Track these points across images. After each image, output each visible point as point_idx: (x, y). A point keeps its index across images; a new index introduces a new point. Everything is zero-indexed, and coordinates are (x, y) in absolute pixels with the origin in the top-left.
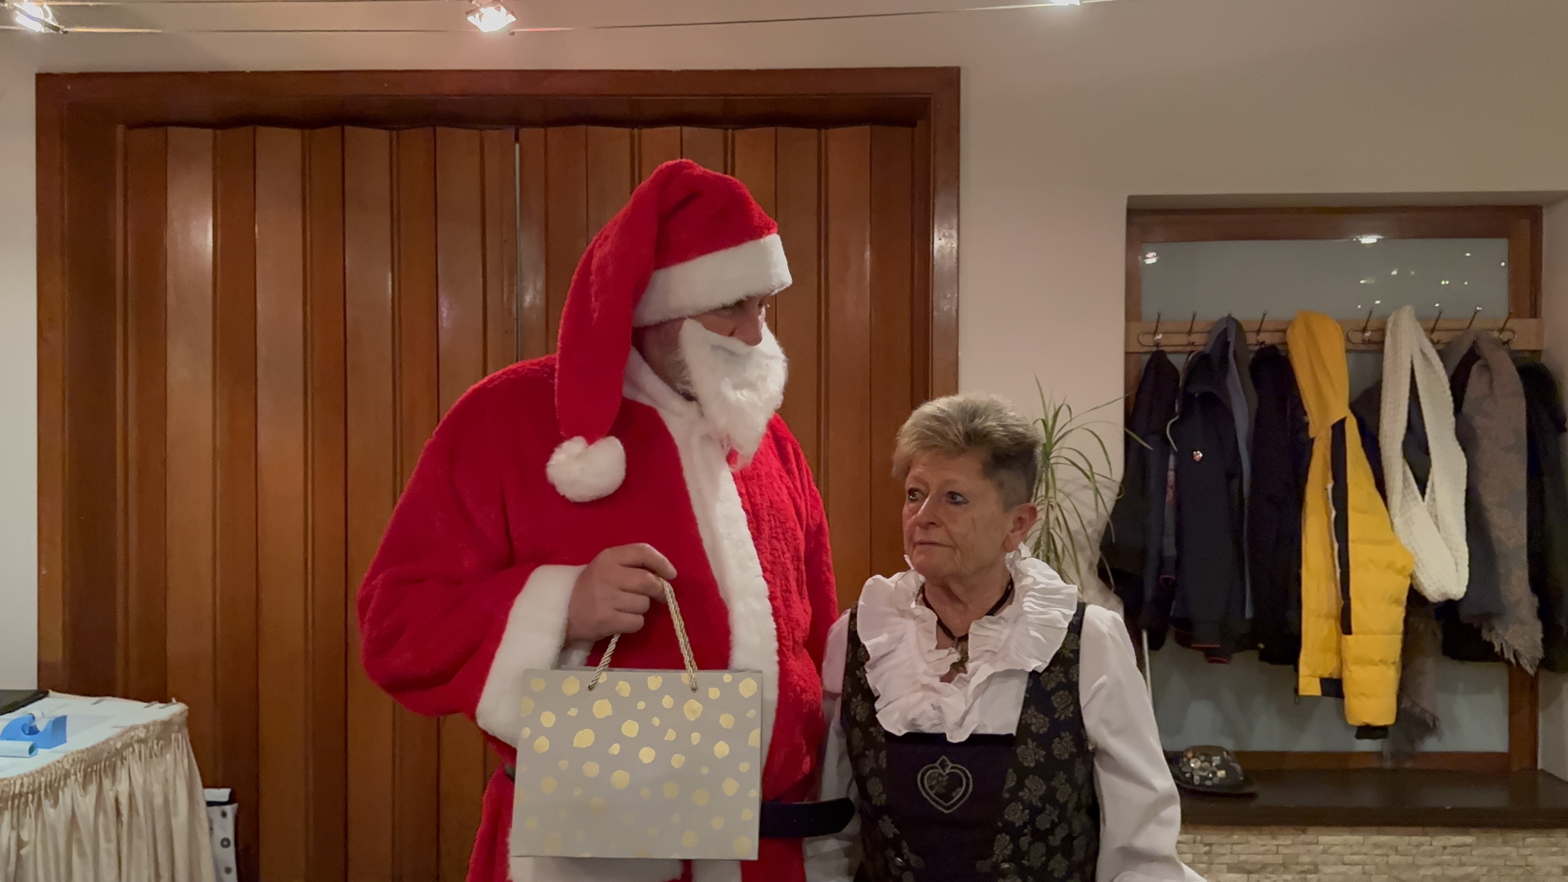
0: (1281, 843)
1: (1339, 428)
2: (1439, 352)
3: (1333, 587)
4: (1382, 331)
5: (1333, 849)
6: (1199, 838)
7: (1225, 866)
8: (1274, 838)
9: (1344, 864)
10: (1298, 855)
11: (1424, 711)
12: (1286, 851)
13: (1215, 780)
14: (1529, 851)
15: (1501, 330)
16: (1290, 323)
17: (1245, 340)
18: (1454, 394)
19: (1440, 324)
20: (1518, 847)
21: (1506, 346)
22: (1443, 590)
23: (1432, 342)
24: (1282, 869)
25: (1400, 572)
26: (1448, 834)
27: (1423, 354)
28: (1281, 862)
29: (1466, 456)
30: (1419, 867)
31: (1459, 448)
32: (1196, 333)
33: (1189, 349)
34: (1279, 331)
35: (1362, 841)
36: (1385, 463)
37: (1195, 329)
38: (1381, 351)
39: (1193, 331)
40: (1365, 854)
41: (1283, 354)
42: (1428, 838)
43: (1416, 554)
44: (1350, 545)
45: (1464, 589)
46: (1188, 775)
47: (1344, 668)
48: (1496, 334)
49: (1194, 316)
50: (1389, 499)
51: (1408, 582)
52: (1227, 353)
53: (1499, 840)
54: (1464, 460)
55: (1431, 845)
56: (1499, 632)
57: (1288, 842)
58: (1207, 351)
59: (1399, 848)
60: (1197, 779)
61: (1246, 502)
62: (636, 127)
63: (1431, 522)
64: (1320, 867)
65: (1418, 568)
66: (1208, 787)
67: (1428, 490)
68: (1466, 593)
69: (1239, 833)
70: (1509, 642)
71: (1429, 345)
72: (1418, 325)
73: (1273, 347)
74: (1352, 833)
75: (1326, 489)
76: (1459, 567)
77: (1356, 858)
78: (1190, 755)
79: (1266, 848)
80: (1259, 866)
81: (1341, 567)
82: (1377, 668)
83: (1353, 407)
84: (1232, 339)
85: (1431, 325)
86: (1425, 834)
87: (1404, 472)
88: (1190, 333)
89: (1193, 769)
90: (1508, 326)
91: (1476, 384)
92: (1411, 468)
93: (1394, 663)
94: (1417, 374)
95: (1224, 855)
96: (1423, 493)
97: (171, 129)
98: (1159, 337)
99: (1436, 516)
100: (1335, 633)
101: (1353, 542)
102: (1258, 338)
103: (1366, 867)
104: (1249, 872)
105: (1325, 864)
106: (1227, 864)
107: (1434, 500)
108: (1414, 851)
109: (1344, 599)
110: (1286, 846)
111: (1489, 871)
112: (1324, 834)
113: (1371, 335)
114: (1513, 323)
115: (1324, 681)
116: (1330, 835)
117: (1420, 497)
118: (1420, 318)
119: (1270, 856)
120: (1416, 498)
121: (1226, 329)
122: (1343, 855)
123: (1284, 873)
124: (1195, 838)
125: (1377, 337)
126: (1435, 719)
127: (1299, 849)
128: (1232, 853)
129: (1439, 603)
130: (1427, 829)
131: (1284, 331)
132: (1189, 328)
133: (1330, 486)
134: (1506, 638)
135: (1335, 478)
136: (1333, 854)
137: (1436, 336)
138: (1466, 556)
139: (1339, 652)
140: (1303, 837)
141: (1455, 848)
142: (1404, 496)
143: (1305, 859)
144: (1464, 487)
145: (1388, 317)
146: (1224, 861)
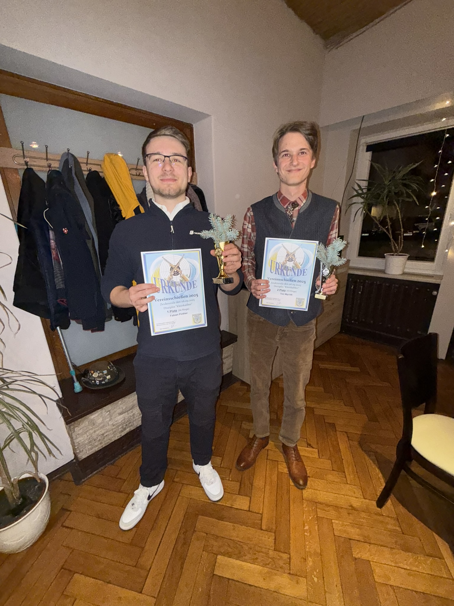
6: (104, 411)
13: (106, 381)
32: (52, 159)
33: (48, 169)
34: (97, 165)
37: (50, 157)
41: (102, 177)
46: (93, 382)
49: (47, 149)
52: (71, 174)
58: (59, 171)
60: (97, 382)
69: (121, 400)
73: (96, 173)
78: (92, 372)
79: (133, 399)
83: (139, 201)
88: (47, 159)
89: (95, 378)
95: (116, 411)
98: (27, 159)
102: (87, 167)
121: (67, 159)
128: (119, 409)
131: (101, 165)
132: (45, 157)
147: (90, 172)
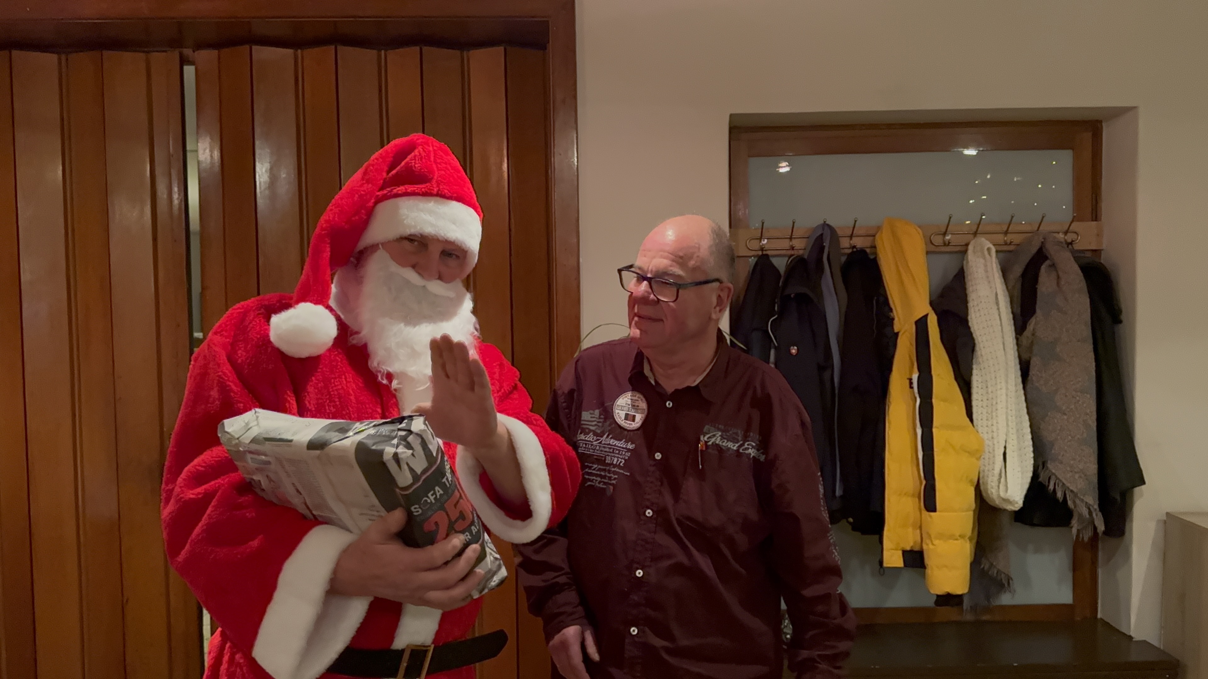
1: (922, 324)
11: (999, 572)
15: (1066, 233)
16: (879, 228)
17: (839, 244)
19: (1012, 228)
21: (1070, 246)
25: (972, 454)
34: (869, 236)
39: (793, 236)
44: (934, 429)
47: (925, 541)
48: (1060, 236)
49: (794, 224)
52: (822, 258)
61: (837, 392)
75: (912, 379)
84: (826, 244)
85: (1005, 229)
90: (1071, 228)
91: (1046, 282)
93: (969, 538)
100: (917, 510)
101: (937, 428)
102: (851, 242)
113: (951, 239)
114: (1075, 226)
115: (906, 554)
121: (822, 235)
126: (1009, 577)
131: (874, 236)
133: (915, 377)
135: (919, 370)
137: (1009, 238)
139: (921, 529)
147: (855, 250)
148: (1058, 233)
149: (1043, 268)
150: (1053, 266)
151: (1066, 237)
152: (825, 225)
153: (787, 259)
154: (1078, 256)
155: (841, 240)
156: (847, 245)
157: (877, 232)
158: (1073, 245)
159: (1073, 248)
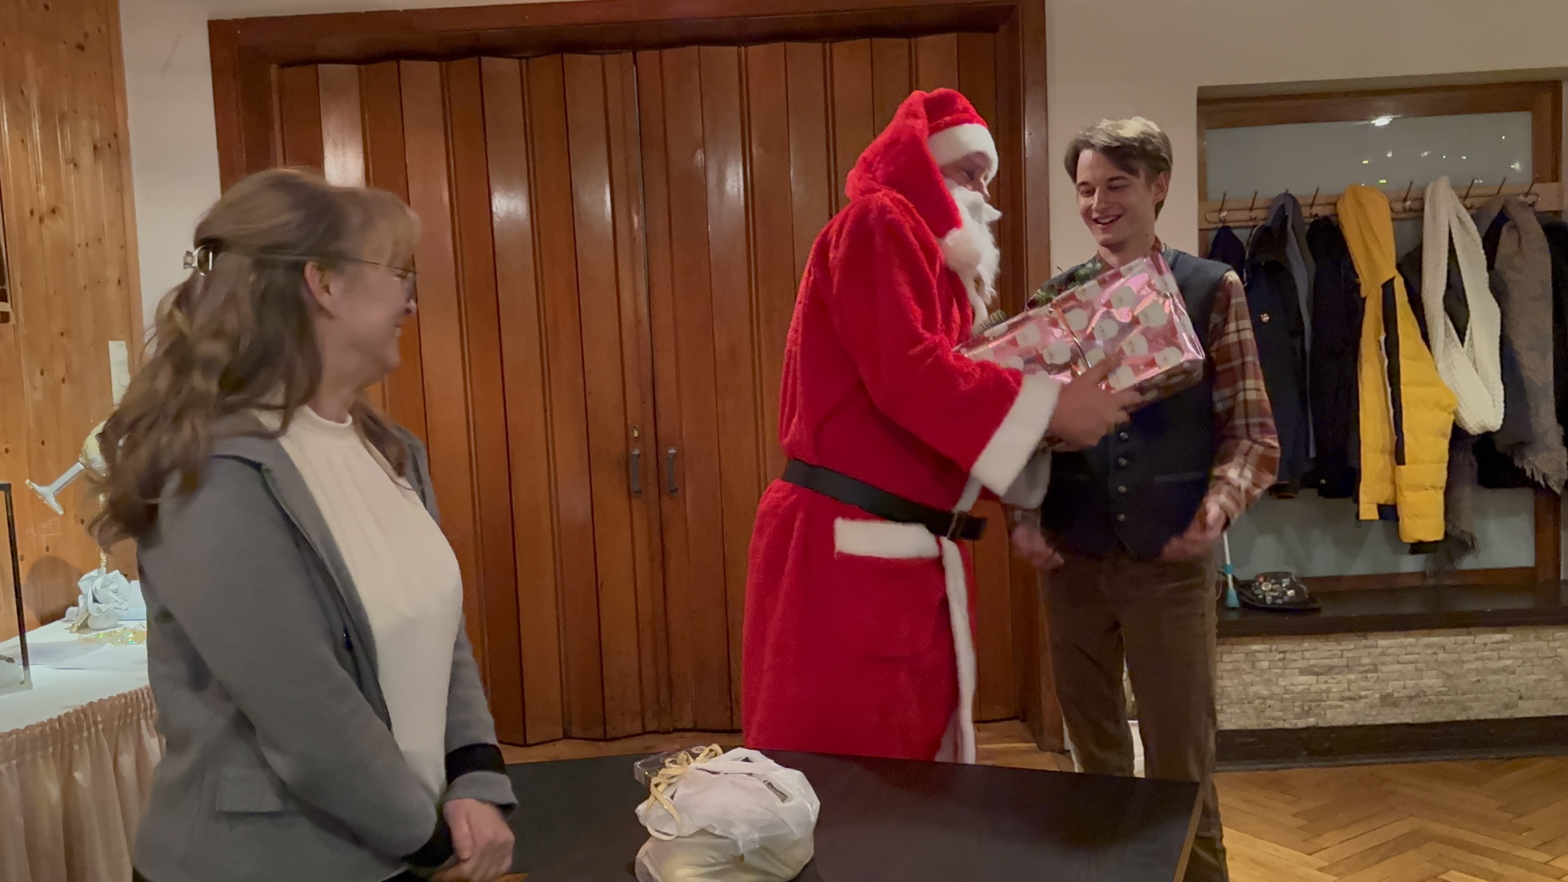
0: (1346, 648)
1: (1388, 288)
2: (1472, 216)
3: (1387, 425)
4: (1421, 200)
5: (1390, 651)
6: (1274, 647)
7: (1297, 670)
8: (1339, 644)
9: (1399, 663)
10: (1360, 657)
11: (1462, 531)
12: (1349, 654)
13: (1286, 599)
14: (1557, 644)
15: (1527, 195)
16: (1340, 197)
17: (1300, 212)
18: (1486, 253)
19: (1472, 192)
20: (1548, 641)
21: (1531, 208)
22: (1482, 424)
23: (1465, 206)
24: (1346, 670)
25: (1444, 409)
26: (1488, 633)
27: (1459, 218)
28: (1345, 664)
29: (1500, 306)
30: (1463, 662)
31: (1494, 300)
32: (1258, 209)
33: (1251, 223)
34: (1330, 204)
35: (1414, 643)
36: (1428, 317)
37: (1256, 205)
38: (1421, 218)
39: (1255, 207)
40: (1418, 654)
41: (1335, 224)
42: (1471, 638)
43: (1458, 393)
44: (1402, 387)
45: (1501, 422)
46: (1261, 597)
47: (1398, 494)
48: (1522, 198)
49: (1256, 193)
50: (1433, 348)
51: (1453, 417)
52: (1286, 226)
53: (1532, 635)
54: (1497, 312)
55: (1474, 643)
56: (1530, 458)
57: (1352, 647)
58: (1269, 224)
59: (1447, 647)
60: (1269, 599)
61: (1308, 356)
62: (742, 45)
63: (1470, 365)
64: (1379, 667)
65: (1460, 406)
66: (1280, 605)
67: (1467, 338)
68: (1502, 426)
69: (1309, 641)
70: (1539, 467)
71: (1464, 210)
72: (1454, 193)
73: (1326, 219)
74: (1406, 637)
75: (1379, 342)
76: (1496, 403)
77: (1410, 657)
78: (1261, 579)
79: (1332, 652)
80: (1326, 669)
81: (1394, 407)
82: (1426, 492)
83: (1399, 267)
84: (1289, 213)
85: (1464, 193)
86: (1469, 634)
87: (1446, 323)
88: (1251, 209)
89: (1265, 591)
90: (1532, 190)
91: (1506, 243)
92: (1452, 319)
93: (1441, 488)
94: (1454, 236)
95: (1296, 660)
96: (1462, 341)
97: (321, 66)
98: (1224, 214)
99: (1474, 360)
100: (1389, 465)
101: (1405, 385)
102: (1312, 211)
103: (1418, 665)
104: (1318, 674)
105: (1383, 664)
106: (1298, 668)
107: (1472, 346)
108: (1459, 649)
109: (1397, 435)
110: (1349, 650)
111: (1524, 663)
112: (1382, 639)
113: (1411, 204)
114: (1537, 187)
115: (1380, 507)
116: (1388, 639)
117: (1459, 344)
118: (1455, 187)
119: (1336, 660)
120: (1456, 346)
121: (1283, 205)
122: (1398, 655)
123: (1348, 673)
124: (1271, 647)
125: (1416, 206)
126: (1473, 539)
127: (1361, 652)
128: (1303, 659)
129: (1479, 435)
130: (1472, 629)
131: (1335, 204)
132: (1250, 205)
133: (1382, 338)
134: (1536, 463)
135: (1386, 331)
136: (1389, 655)
137: (1469, 202)
138: (1502, 393)
139: (1394, 482)
140: (1364, 642)
141: (1494, 645)
142: (1446, 344)
143: (1366, 661)
144: (1498, 333)
145: (1426, 187)
146: (1297, 666)
147: (1317, 218)
148: (1519, 195)
149: (1504, 229)
150: (1515, 227)
151: (1526, 199)
152: (1287, 195)
153: (1248, 232)
154: (1540, 216)
155: (1303, 209)
156: (1307, 214)
157: (1339, 199)
158: (1535, 207)
159: (1534, 210)
